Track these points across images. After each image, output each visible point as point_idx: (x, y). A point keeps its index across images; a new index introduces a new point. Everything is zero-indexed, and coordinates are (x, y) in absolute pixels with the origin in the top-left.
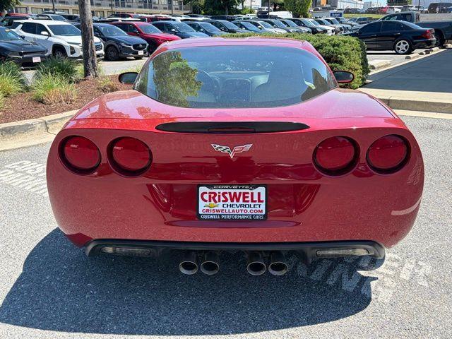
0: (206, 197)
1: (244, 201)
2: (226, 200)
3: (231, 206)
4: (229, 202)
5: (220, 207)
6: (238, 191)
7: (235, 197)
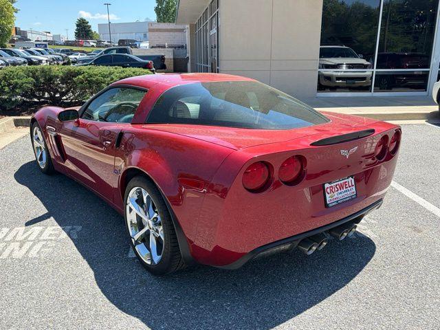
0: (329, 190)
1: (346, 188)
2: (338, 191)
3: (341, 193)
4: (339, 191)
5: (336, 196)
6: (342, 182)
7: (341, 187)
